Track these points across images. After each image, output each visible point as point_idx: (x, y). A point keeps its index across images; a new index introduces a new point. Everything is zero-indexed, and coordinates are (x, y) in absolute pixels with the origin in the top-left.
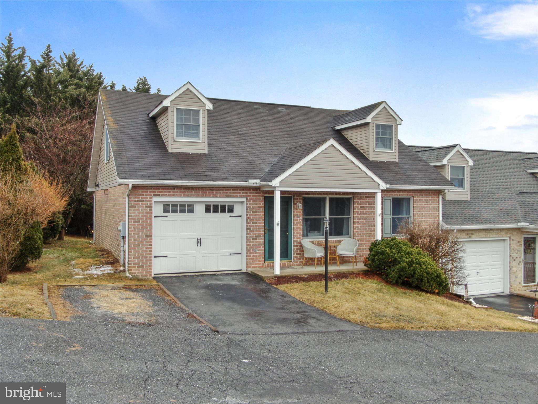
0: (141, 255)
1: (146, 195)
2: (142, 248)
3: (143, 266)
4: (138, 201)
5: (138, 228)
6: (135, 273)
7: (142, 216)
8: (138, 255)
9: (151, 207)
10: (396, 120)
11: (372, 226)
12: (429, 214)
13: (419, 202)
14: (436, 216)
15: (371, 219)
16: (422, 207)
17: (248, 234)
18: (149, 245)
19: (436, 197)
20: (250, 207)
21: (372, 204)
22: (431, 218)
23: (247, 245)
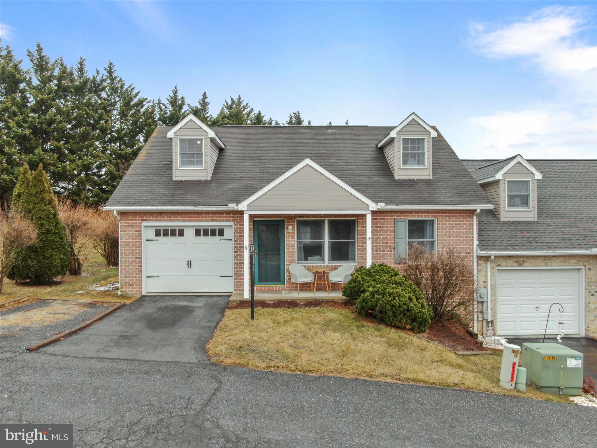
0: (131, 274)
1: (135, 220)
2: (132, 269)
3: (133, 285)
4: (128, 226)
5: (128, 250)
6: (126, 291)
7: (132, 239)
8: (129, 274)
9: (141, 231)
10: (430, 132)
11: (380, 251)
12: (460, 237)
13: (444, 224)
14: (469, 239)
15: (380, 243)
16: (449, 229)
17: (235, 257)
18: (139, 266)
19: (469, 218)
20: (237, 230)
21: (381, 227)
22: (462, 242)
23: (235, 268)
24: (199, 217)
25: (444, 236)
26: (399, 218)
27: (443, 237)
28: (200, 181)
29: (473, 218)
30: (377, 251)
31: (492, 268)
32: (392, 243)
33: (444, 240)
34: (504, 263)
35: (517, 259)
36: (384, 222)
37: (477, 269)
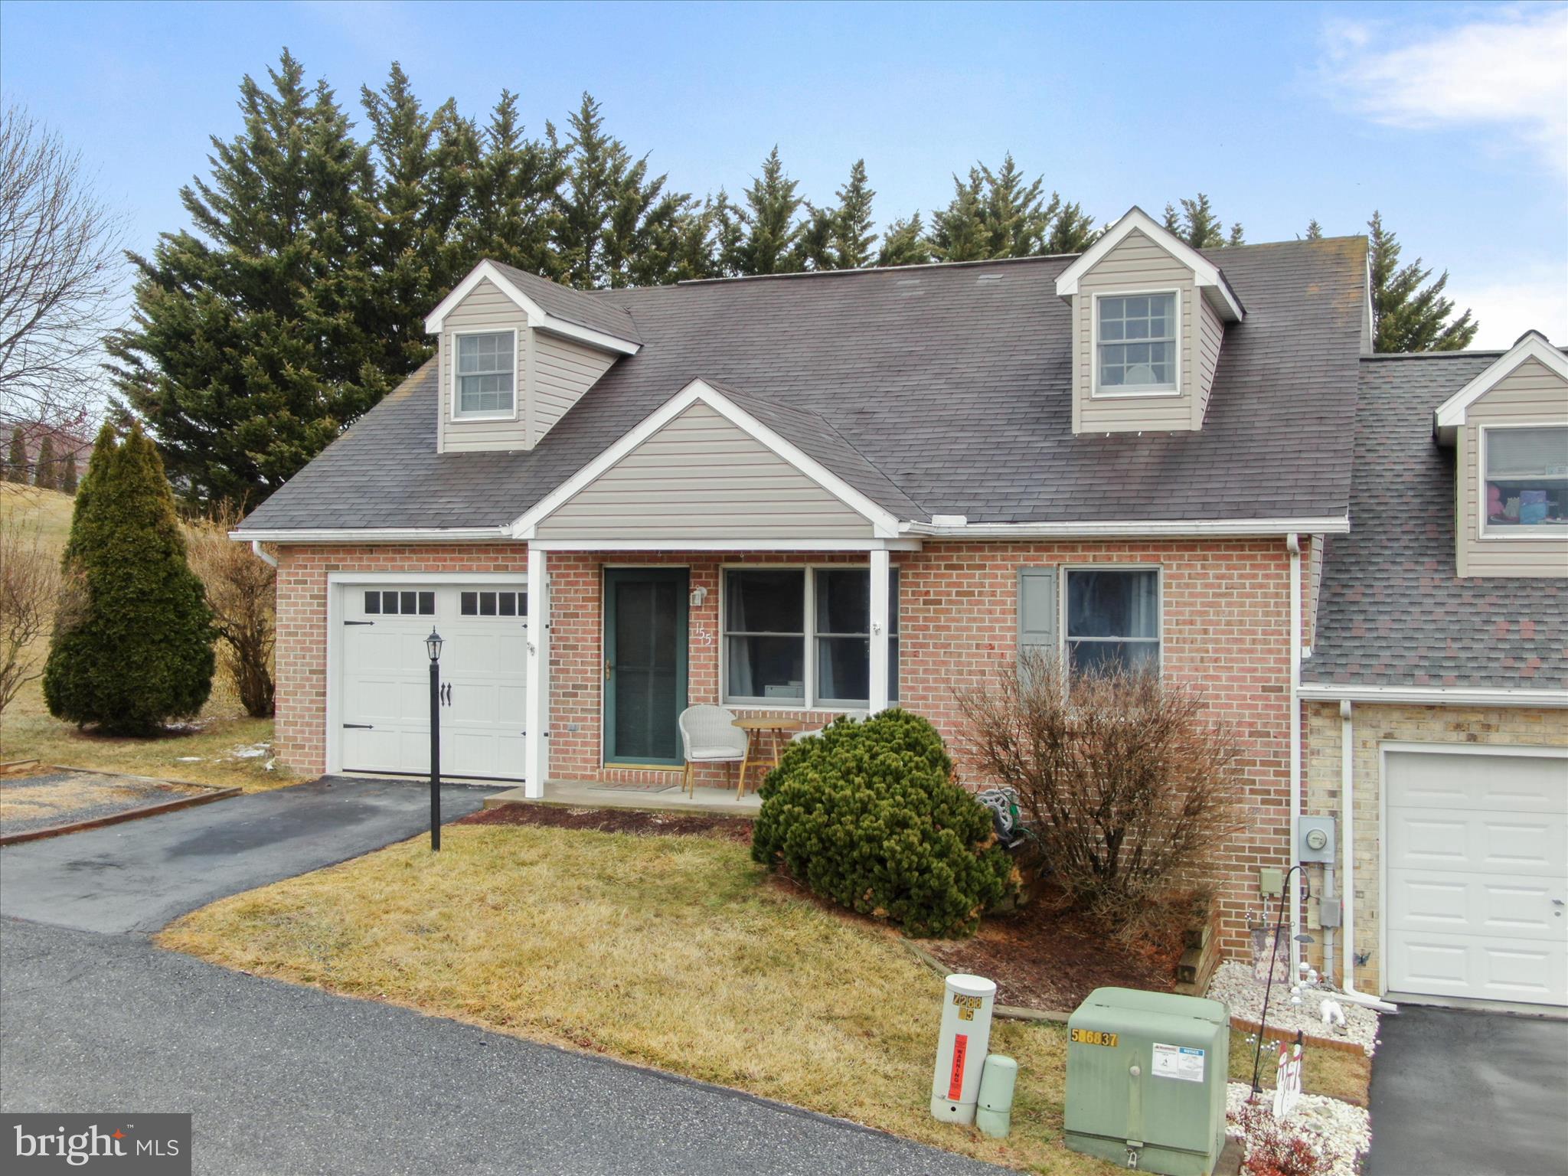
0: (300, 717)
1: (313, 567)
2: (301, 702)
3: (303, 747)
4: (296, 582)
5: (294, 649)
6: (287, 761)
7: (303, 620)
8: (294, 716)
9: (325, 597)
10: (1192, 271)
11: (970, 673)
12: (1241, 632)
13: (1187, 586)
14: (1277, 641)
15: (969, 647)
16: (1203, 604)
17: (552, 678)
18: (318, 694)
19: (1277, 567)
20: (559, 599)
21: (972, 594)
22: (1251, 651)
23: (552, 710)
24: (462, 560)
25: (1187, 627)
26: (1032, 564)
27: (1180, 631)
28: (503, 455)
29: (1287, 567)
30: (960, 673)
31: (1360, 745)
32: (1009, 647)
33: (1184, 641)
34: (1408, 729)
35: (1462, 718)
36: (985, 576)
37: (1303, 746)
